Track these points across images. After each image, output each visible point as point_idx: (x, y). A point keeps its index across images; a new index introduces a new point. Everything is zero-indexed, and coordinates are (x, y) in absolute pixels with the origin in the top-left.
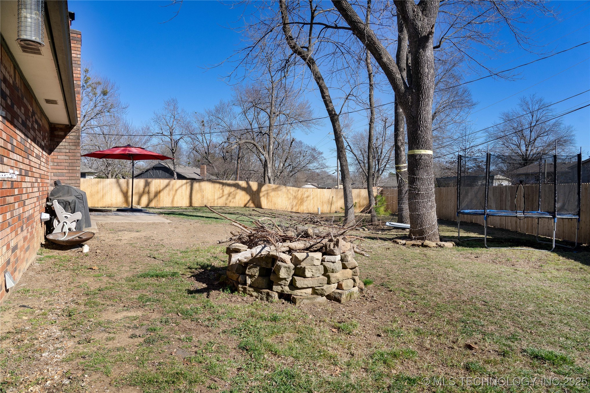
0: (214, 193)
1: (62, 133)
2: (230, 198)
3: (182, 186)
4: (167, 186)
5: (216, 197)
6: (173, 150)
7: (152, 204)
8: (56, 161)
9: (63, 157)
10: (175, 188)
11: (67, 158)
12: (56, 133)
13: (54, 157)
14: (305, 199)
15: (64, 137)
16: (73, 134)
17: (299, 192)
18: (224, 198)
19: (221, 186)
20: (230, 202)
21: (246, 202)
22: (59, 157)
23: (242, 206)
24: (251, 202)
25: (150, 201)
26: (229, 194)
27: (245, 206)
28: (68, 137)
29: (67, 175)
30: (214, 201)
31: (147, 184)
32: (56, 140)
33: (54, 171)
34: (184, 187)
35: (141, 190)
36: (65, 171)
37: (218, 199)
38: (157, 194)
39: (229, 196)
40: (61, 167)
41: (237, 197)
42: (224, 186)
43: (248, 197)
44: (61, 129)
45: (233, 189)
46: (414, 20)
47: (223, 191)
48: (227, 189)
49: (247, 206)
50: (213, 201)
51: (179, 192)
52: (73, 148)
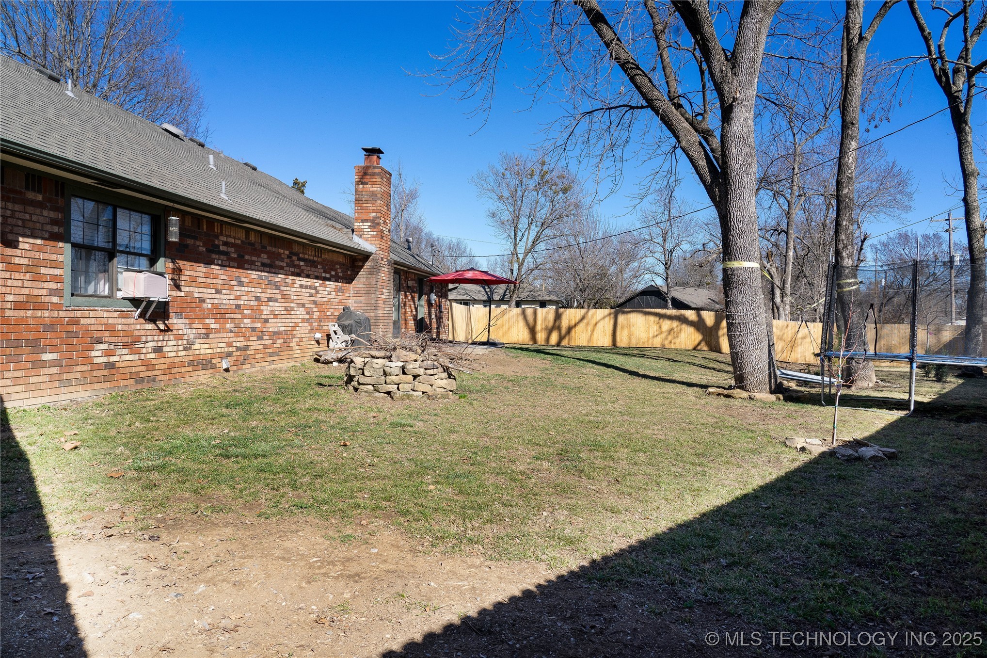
0: (649, 328)
1: (360, 264)
2: (670, 338)
3: (604, 318)
4: (583, 318)
5: (651, 335)
6: (666, 264)
7: (565, 342)
8: (356, 289)
9: (361, 286)
10: (594, 322)
11: (364, 286)
12: (356, 264)
13: (355, 286)
14: (800, 341)
15: (362, 267)
16: (369, 264)
17: (789, 328)
18: (663, 336)
19: (657, 319)
20: (671, 342)
21: (697, 342)
22: (358, 286)
23: (691, 347)
24: (703, 344)
25: (561, 339)
26: (670, 331)
27: (695, 349)
28: (365, 267)
29: (364, 302)
30: (648, 340)
31: (558, 317)
32: (356, 270)
33: (355, 298)
34: (607, 319)
35: (551, 324)
36: (363, 298)
37: (653, 337)
38: (570, 329)
39: (669, 334)
40: (360, 295)
41: (683, 336)
42: (662, 320)
43: (698, 337)
44: (360, 260)
45: (675, 324)
46: (721, 83)
47: (660, 327)
48: (667, 324)
49: (699, 348)
50: (646, 340)
51: (599, 326)
52: (369, 276)
